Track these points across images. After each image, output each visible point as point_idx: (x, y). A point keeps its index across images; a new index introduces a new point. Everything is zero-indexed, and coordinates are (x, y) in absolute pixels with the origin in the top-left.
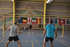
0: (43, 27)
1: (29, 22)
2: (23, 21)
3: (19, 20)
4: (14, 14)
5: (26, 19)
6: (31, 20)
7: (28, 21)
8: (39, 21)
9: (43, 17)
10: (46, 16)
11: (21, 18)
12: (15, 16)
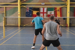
0: (66, 22)
1: (43, 15)
2: (34, 14)
3: (27, 13)
4: (19, 3)
5: (38, 9)
6: (45, 11)
7: (42, 13)
8: (58, 13)
9: (66, 5)
10: (71, 4)
11: (30, 8)
12: (21, 6)
